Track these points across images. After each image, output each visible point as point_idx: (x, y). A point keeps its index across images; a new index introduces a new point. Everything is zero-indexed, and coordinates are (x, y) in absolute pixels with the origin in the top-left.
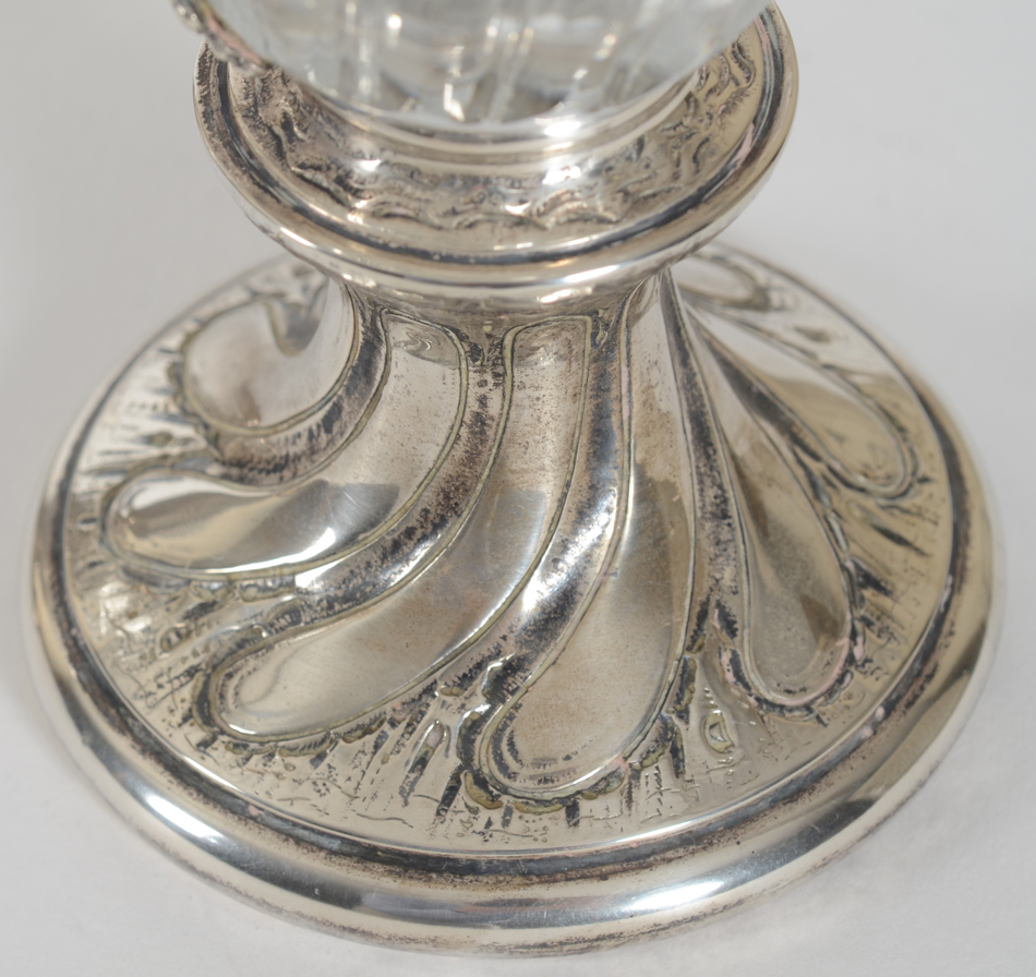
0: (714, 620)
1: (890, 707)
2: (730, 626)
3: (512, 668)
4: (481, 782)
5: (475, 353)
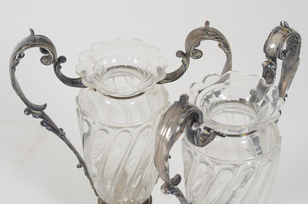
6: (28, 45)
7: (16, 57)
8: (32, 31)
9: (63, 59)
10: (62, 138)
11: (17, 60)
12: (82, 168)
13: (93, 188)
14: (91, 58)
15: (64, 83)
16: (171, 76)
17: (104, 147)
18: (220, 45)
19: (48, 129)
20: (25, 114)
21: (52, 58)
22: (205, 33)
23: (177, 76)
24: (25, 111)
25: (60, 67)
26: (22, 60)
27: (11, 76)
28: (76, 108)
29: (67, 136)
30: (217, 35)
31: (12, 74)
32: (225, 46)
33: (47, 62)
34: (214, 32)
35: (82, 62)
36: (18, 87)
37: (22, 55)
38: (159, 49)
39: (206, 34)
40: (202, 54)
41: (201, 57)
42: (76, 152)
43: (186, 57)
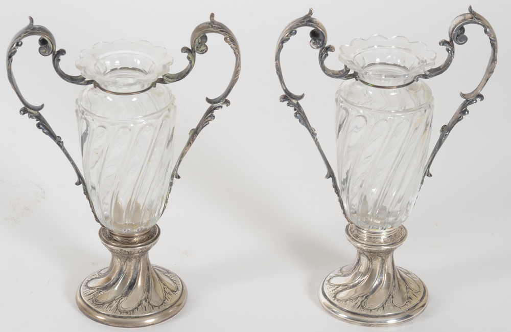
0: (391, 296)
1: (409, 310)
2: (393, 297)
3: (368, 296)
4: (362, 306)
5: (369, 260)
6: (26, 32)
7: (13, 45)
8: (31, 19)
9: (62, 52)
10: (59, 145)
11: (14, 48)
12: (81, 185)
13: (93, 211)
14: (94, 56)
15: (63, 78)
16: (177, 76)
17: (103, 151)
18: (225, 39)
19: (44, 132)
20: (21, 113)
21: (50, 48)
22: (210, 25)
23: (183, 75)
24: (20, 111)
25: (59, 60)
26: (19, 49)
27: (7, 67)
28: (75, 109)
29: (65, 145)
30: (222, 28)
31: (9, 64)
32: (231, 39)
33: (45, 52)
34: (220, 26)
35: (83, 58)
36: (14, 81)
37: (20, 43)
38: (165, 48)
39: (211, 27)
40: (207, 48)
41: (206, 51)
42: (73, 164)
43: (192, 53)
